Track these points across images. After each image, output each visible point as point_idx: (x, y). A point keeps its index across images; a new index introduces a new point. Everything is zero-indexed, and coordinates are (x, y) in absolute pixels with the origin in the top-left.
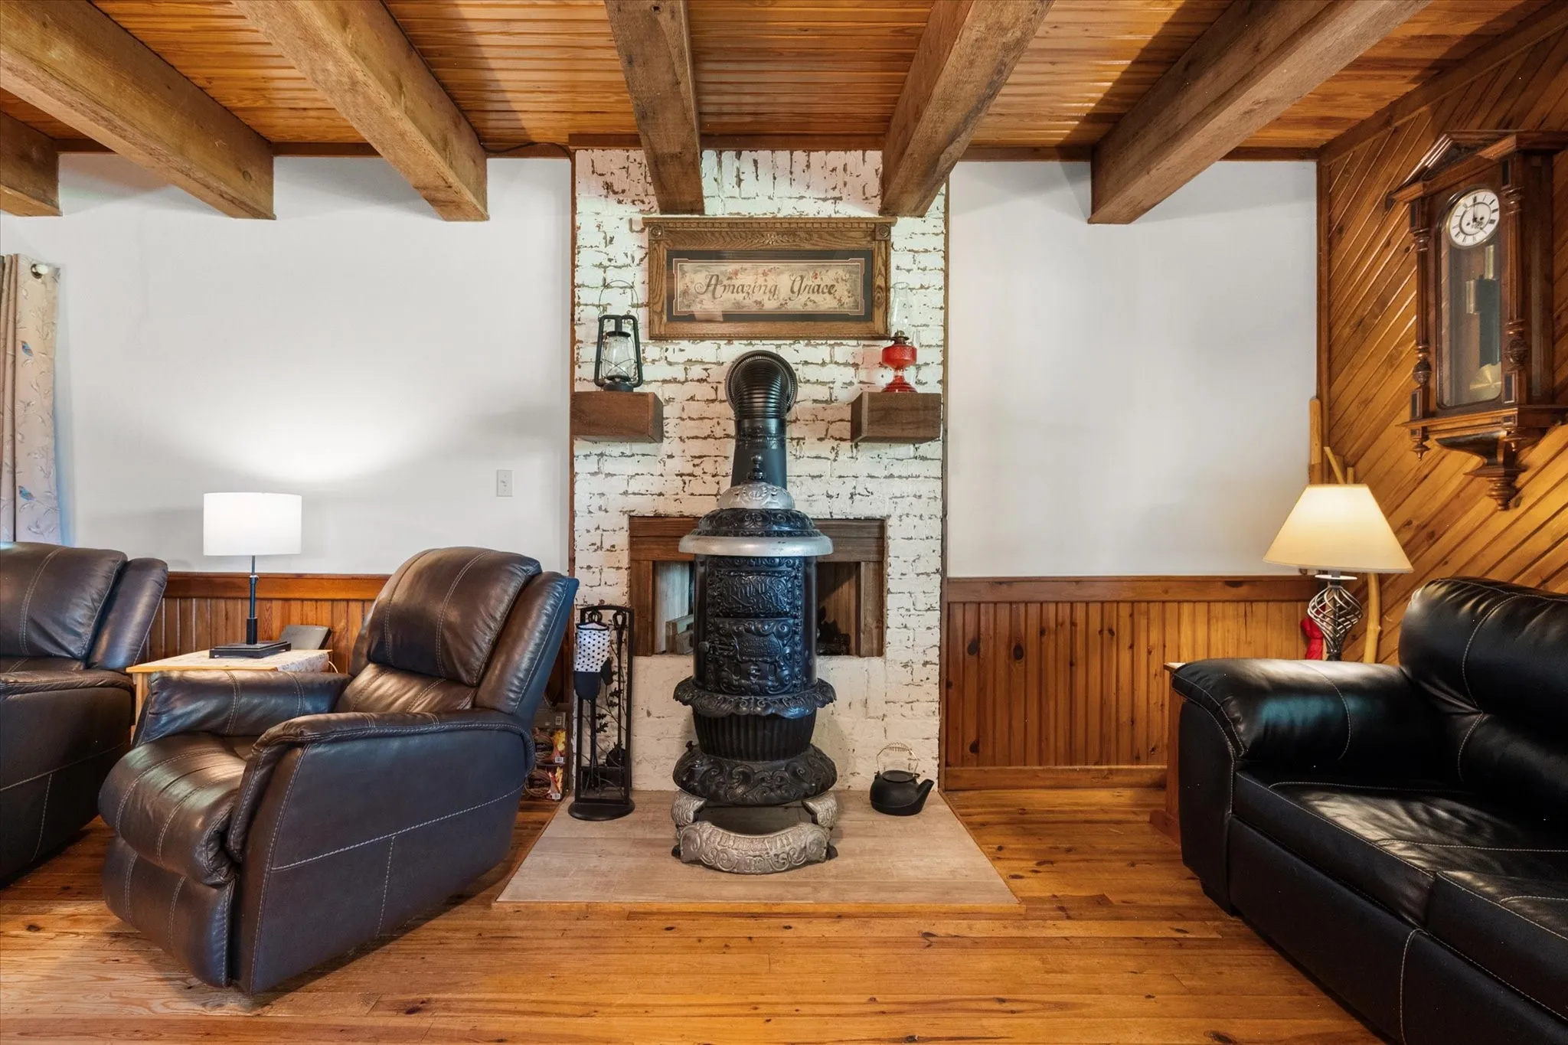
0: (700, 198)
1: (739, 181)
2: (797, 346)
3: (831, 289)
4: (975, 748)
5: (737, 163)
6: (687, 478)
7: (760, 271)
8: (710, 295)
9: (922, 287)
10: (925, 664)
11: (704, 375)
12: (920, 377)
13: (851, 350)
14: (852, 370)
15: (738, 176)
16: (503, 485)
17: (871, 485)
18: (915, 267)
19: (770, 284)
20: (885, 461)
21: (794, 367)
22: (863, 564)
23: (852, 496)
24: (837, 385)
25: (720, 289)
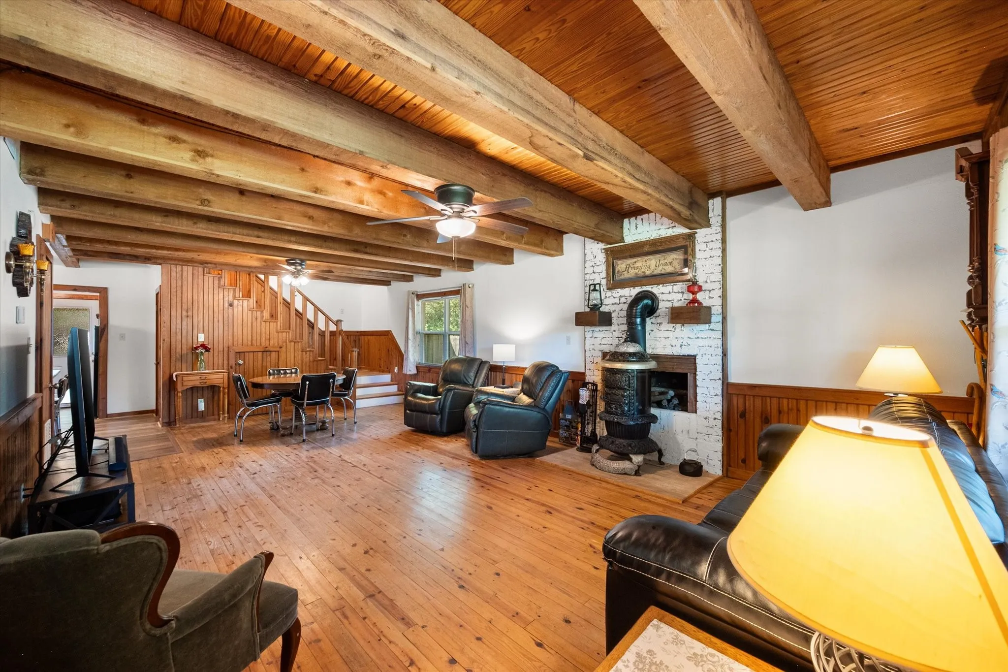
0: (623, 238)
1: (637, 227)
2: (659, 287)
3: (671, 263)
4: (744, 461)
5: (636, 221)
6: (620, 339)
7: (644, 260)
8: (626, 272)
9: (711, 257)
10: (715, 419)
11: (625, 301)
12: (711, 295)
13: (681, 286)
14: (681, 294)
15: (636, 226)
16: (568, 340)
17: (689, 341)
18: (707, 249)
19: (648, 264)
20: (695, 331)
21: (658, 295)
22: (689, 374)
23: (681, 346)
24: (676, 300)
25: (630, 269)
